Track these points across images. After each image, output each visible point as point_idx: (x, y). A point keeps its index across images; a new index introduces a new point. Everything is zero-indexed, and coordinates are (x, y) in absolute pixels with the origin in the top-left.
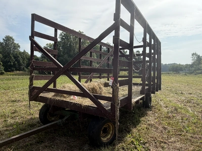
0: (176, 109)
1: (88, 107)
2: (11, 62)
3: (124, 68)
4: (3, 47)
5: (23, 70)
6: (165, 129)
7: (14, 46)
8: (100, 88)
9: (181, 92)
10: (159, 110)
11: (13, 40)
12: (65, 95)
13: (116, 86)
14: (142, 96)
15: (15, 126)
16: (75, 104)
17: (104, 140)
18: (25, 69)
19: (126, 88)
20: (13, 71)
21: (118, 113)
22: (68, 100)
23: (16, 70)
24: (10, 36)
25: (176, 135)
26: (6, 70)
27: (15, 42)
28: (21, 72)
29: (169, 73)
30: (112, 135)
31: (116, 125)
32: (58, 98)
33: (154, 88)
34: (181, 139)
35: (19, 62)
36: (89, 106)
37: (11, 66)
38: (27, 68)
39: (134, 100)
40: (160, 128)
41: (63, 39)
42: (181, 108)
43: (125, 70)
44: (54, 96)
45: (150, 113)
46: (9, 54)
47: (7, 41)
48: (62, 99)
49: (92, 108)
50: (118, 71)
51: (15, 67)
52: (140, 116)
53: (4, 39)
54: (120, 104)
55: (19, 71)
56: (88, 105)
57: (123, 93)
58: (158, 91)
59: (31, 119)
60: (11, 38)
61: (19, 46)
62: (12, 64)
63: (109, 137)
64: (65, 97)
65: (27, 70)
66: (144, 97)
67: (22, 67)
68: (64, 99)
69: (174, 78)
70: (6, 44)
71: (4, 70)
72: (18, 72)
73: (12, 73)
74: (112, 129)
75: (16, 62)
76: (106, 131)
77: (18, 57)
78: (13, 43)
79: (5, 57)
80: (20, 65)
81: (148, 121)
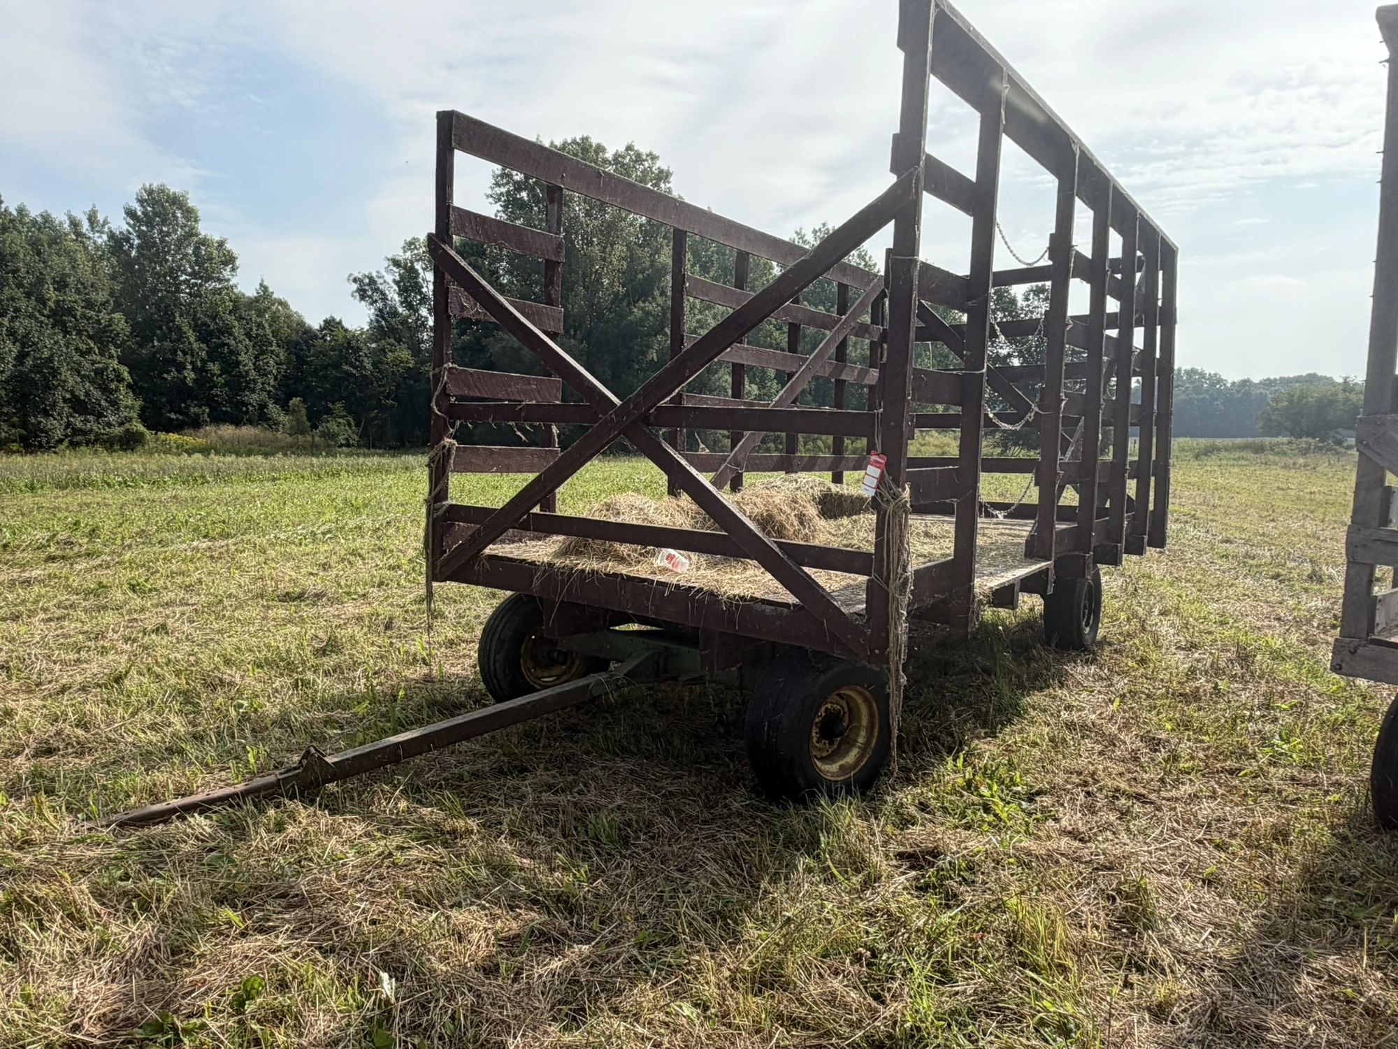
0: (1244, 658)
1: (748, 607)
2: (181, 367)
3: (940, 408)
4: (127, 264)
5: (261, 417)
6: (1155, 744)
7: (200, 260)
8: (801, 518)
9: (1307, 568)
10: (1143, 661)
11: (190, 214)
12: (624, 549)
13: (896, 496)
14: (1034, 568)
15: (361, 709)
16: (683, 594)
17: (830, 769)
18: (273, 409)
19: (945, 527)
20: (196, 424)
21: (901, 629)
22: (640, 571)
23: (219, 418)
24: (174, 188)
25: (1208, 772)
26: (157, 422)
27: (204, 229)
28: (247, 431)
29: (1259, 449)
30: (864, 751)
31: (892, 683)
32: (588, 564)
33: (1113, 533)
34: (1231, 789)
35: (230, 365)
36: (753, 599)
37: (182, 392)
38: (284, 405)
39: (986, 582)
40: (1129, 739)
41: (520, 204)
42: (1277, 656)
43: (941, 423)
44: (564, 553)
45: (1079, 671)
46: (167, 309)
47: (150, 223)
48: (611, 567)
49: (769, 608)
50: (907, 423)
51: (212, 402)
52: (1021, 686)
53: (131, 213)
54: (910, 587)
55: (237, 423)
56: (748, 594)
57: (927, 549)
58: (1140, 551)
59: (428, 679)
60: (177, 201)
61: (229, 260)
62: (190, 375)
63: (851, 758)
64: (622, 559)
65: (284, 418)
66: (1043, 573)
67: (254, 398)
68: (623, 570)
69: (1295, 479)
70: (146, 243)
71: (143, 418)
72: (228, 431)
73: (189, 439)
74: (865, 721)
75: (214, 368)
76: (836, 731)
77: (228, 330)
78: (191, 234)
79: (144, 331)
80: (238, 384)
81: (1069, 708)
